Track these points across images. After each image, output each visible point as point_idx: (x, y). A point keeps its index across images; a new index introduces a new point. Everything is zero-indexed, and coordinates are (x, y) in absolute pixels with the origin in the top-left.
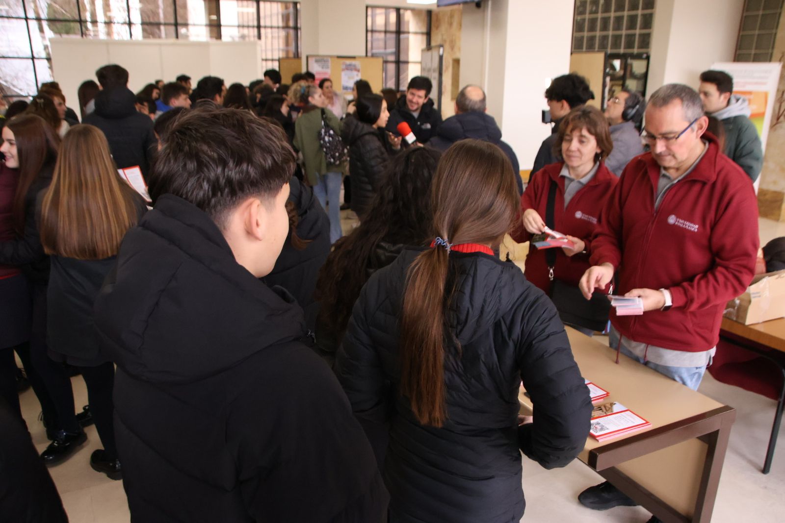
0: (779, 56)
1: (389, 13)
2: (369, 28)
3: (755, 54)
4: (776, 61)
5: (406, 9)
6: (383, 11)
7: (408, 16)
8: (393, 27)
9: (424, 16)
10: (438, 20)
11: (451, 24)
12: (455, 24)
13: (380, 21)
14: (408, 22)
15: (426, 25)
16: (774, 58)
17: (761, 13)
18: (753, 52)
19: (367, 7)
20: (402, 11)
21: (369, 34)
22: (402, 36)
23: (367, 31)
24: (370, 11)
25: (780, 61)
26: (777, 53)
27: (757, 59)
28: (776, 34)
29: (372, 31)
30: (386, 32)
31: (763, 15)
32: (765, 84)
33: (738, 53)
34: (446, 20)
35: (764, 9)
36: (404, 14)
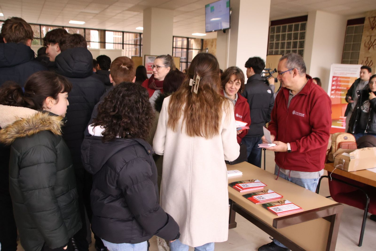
0: (361, 62)
1: (184, 40)
2: (174, 46)
3: (350, 61)
4: (360, 64)
5: (192, 38)
6: (181, 39)
7: (192, 42)
8: (185, 47)
9: (200, 42)
10: (206, 44)
11: (212, 46)
12: (214, 46)
13: (179, 44)
14: (192, 44)
15: (200, 46)
16: (359, 63)
17: (352, 43)
18: (350, 60)
19: (173, 37)
20: (189, 39)
21: (174, 49)
22: (189, 51)
23: (173, 48)
24: (175, 38)
25: (362, 64)
26: (360, 61)
27: (351, 63)
28: (359, 53)
29: (176, 48)
30: (182, 48)
31: (353, 44)
32: (355, 74)
33: (343, 60)
34: (210, 43)
35: (354, 42)
36: (190, 41)
